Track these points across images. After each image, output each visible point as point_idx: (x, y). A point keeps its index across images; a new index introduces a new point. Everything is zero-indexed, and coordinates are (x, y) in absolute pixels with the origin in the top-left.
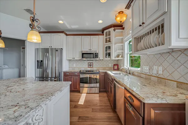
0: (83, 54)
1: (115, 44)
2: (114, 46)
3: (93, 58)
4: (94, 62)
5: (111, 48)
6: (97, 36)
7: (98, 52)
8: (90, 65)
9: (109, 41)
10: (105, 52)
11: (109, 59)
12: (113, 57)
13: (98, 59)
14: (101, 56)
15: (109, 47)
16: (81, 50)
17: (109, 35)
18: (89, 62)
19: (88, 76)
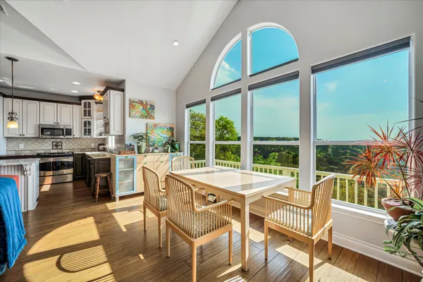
0: (43, 129)
1: (97, 119)
2: (95, 122)
3: (63, 135)
4: (63, 141)
5: (92, 123)
6: (71, 106)
7: (71, 127)
8: (57, 146)
9: (89, 115)
10: (83, 128)
11: (89, 137)
12: (95, 134)
13: (71, 137)
14: (77, 132)
15: (89, 123)
16: (38, 123)
17: (89, 107)
18: (54, 140)
19: (52, 160)
